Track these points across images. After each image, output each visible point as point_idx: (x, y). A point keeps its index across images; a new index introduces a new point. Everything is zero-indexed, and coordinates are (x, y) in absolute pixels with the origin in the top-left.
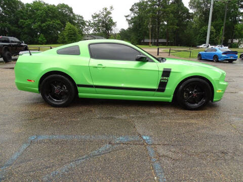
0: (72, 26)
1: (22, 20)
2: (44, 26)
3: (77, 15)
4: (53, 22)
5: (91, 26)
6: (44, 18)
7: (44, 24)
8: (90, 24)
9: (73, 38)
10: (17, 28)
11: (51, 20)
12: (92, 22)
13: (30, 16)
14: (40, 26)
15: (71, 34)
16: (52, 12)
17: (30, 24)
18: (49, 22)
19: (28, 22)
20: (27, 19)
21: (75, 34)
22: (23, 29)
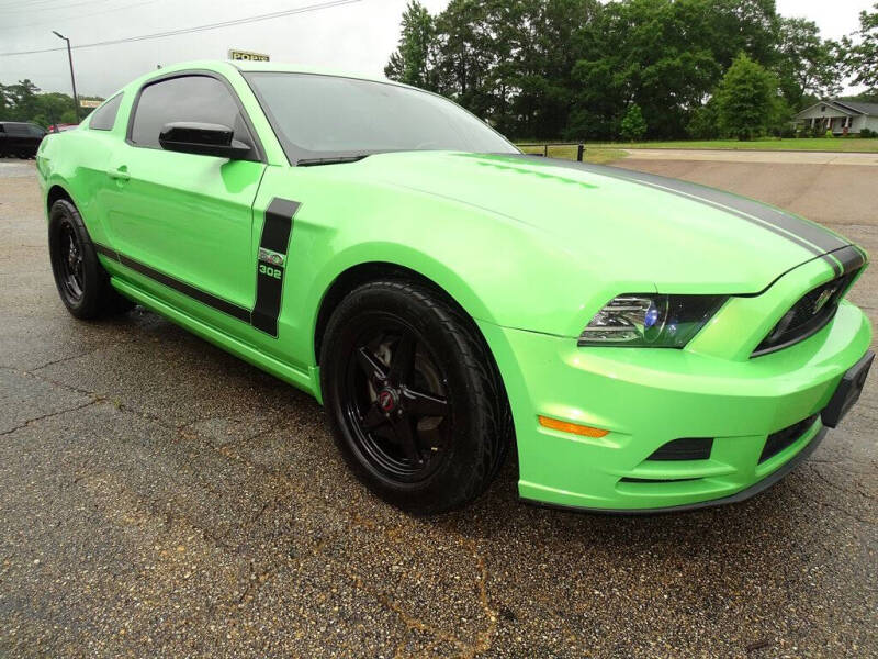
0: (756, 68)
1: (584, 62)
2: (650, 76)
3: (792, 22)
4: (686, 60)
5: (847, 62)
6: (656, 47)
7: (650, 69)
8: (842, 53)
9: (749, 113)
10: (564, 89)
11: (681, 51)
12: (858, 41)
13: (614, 43)
14: (635, 77)
15: (743, 100)
16: (688, 21)
17: (605, 72)
18: (670, 61)
19: (602, 65)
20: (598, 57)
21: (759, 99)
22: (580, 91)
